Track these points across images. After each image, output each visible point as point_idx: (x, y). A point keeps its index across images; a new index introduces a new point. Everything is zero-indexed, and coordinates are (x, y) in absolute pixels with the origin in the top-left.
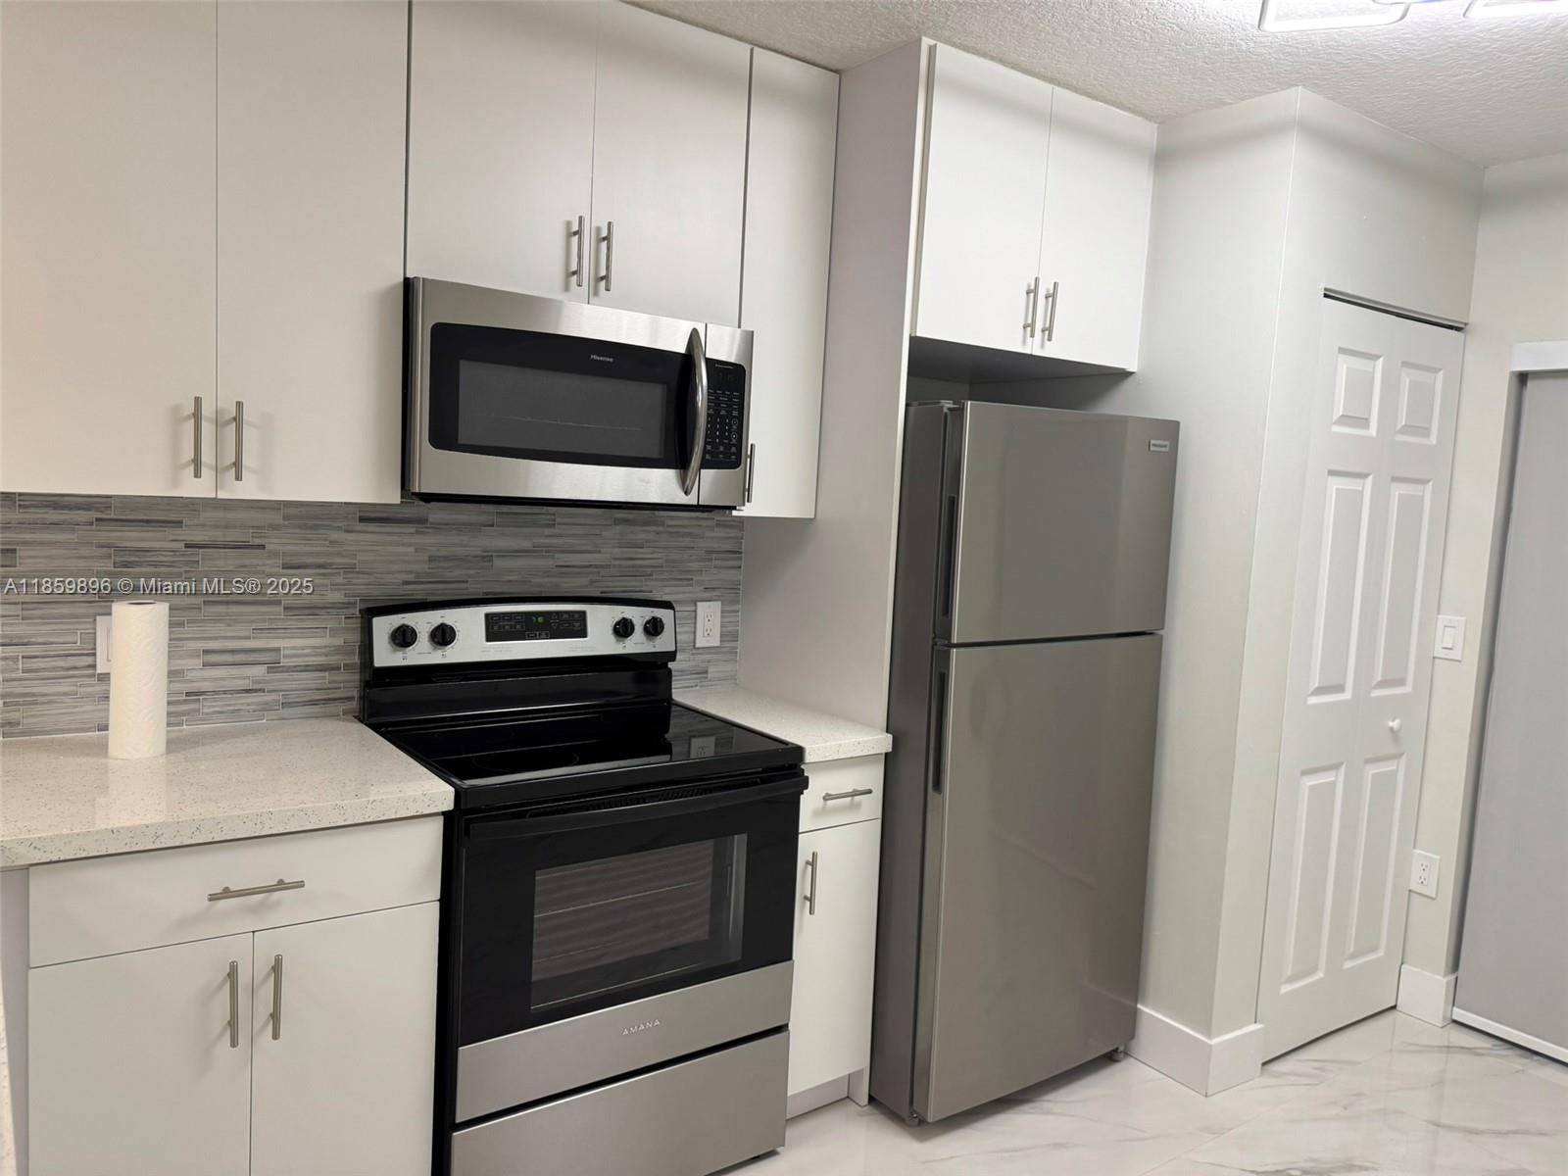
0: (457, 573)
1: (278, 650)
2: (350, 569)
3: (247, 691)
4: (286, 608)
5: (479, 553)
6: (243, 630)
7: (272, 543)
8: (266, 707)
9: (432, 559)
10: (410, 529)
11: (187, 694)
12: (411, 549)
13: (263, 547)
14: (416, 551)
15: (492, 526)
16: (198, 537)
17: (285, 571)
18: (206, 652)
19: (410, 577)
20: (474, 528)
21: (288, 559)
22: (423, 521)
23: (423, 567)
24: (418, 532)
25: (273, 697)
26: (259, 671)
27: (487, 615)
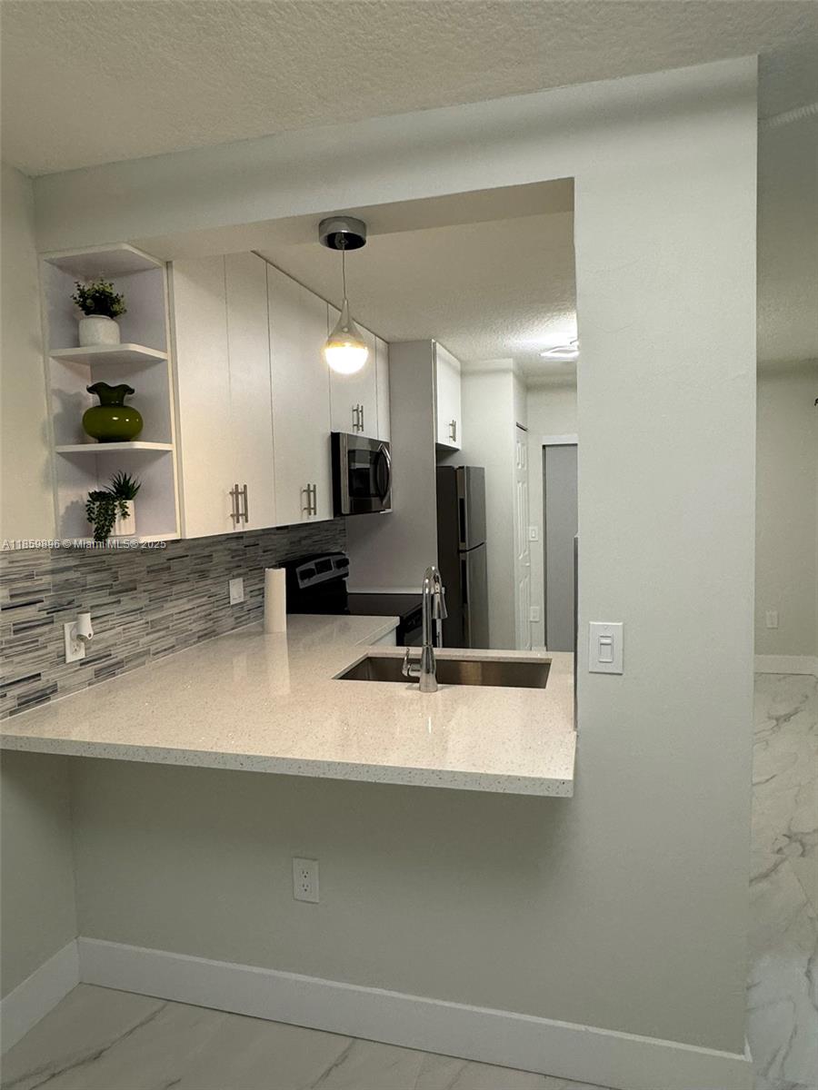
2: (276, 551)
12: (287, 540)
16: (247, 542)
19: (287, 552)
21: (264, 549)
27: (315, 564)
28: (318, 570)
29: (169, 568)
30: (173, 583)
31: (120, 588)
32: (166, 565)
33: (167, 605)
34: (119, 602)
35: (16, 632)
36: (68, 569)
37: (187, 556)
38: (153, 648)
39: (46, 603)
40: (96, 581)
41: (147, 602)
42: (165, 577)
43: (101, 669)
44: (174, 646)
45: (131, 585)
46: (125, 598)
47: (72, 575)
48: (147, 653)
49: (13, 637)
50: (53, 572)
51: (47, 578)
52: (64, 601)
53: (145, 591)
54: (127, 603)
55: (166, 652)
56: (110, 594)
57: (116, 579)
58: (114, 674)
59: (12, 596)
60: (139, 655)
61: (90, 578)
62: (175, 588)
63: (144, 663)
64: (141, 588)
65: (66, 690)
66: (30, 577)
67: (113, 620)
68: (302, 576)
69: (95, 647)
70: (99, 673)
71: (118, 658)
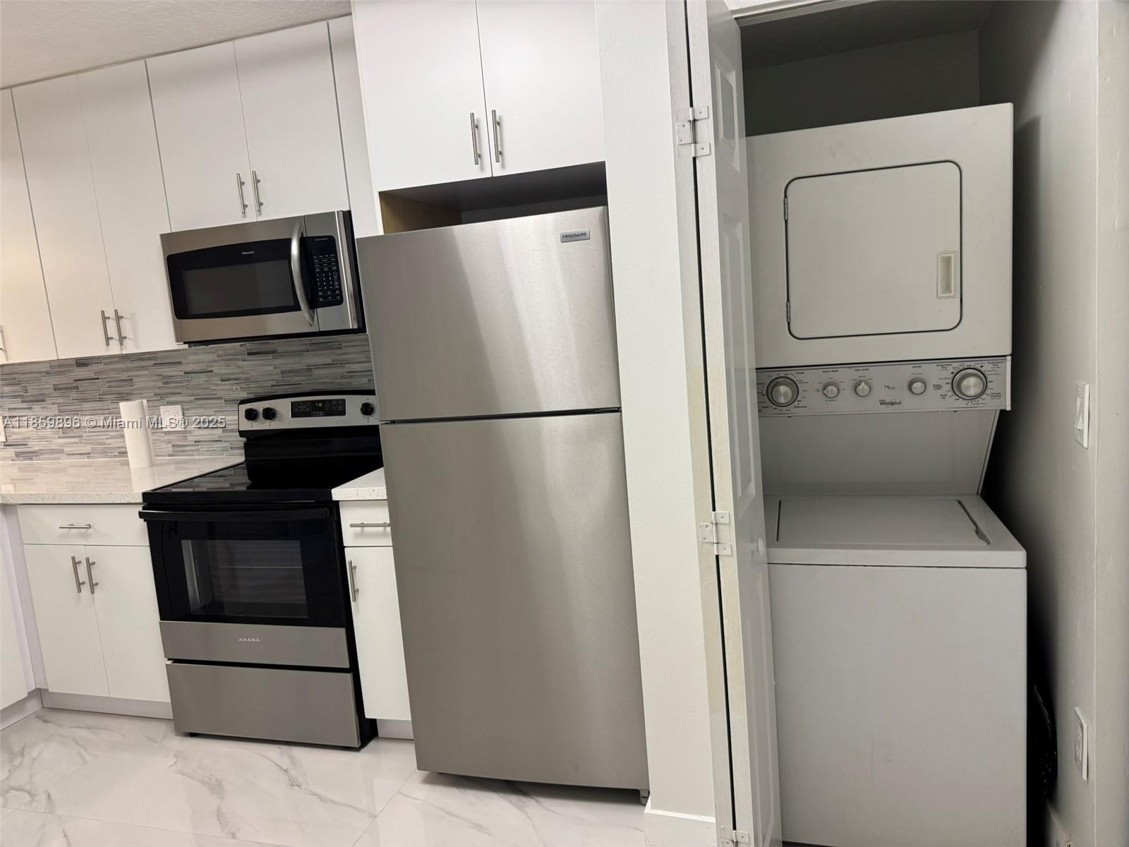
0: (296, 379)
2: (247, 380)
3: (216, 441)
5: (305, 367)
6: (211, 412)
7: (216, 369)
8: (225, 449)
9: (282, 372)
10: (270, 356)
11: (195, 442)
12: (272, 368)
13: (212, 371)
14: (275, 368)
15: (308, 351)
16: (188, 369)
17: (223, 383)
19: (274, 383)
20: (299, 353)
21: (223, 377)
22: (274, 352)
23: (279, 377)
24: (273, 358)
25: (225, 444)
26: (221, 431)
27: (292, 403)
28: (297, 412)
29: (78, 388)
30: (85, 400)
31: (31, 399)
32: (75, 385)
34: (30, 408)
37: (98, 379)
38: (67, 450)
40: (11, 392)
41: (57, 413)
42: (74, 394)
44: (89, 453)
45: (41, 398)
46: (37, 407)
48: (61, 451)
53: (53, 404)
55: (82, 456)
56: (23, 402)
57: (26, 391)
58: (30, 459)
60: (53, 451)
61: (7, 389)
62: (86, 406)
63: (57, 459)
64: (49, 401)
68: (251, 415)
69: (14, 437)
70: (18, 455)
71: (36, 448)
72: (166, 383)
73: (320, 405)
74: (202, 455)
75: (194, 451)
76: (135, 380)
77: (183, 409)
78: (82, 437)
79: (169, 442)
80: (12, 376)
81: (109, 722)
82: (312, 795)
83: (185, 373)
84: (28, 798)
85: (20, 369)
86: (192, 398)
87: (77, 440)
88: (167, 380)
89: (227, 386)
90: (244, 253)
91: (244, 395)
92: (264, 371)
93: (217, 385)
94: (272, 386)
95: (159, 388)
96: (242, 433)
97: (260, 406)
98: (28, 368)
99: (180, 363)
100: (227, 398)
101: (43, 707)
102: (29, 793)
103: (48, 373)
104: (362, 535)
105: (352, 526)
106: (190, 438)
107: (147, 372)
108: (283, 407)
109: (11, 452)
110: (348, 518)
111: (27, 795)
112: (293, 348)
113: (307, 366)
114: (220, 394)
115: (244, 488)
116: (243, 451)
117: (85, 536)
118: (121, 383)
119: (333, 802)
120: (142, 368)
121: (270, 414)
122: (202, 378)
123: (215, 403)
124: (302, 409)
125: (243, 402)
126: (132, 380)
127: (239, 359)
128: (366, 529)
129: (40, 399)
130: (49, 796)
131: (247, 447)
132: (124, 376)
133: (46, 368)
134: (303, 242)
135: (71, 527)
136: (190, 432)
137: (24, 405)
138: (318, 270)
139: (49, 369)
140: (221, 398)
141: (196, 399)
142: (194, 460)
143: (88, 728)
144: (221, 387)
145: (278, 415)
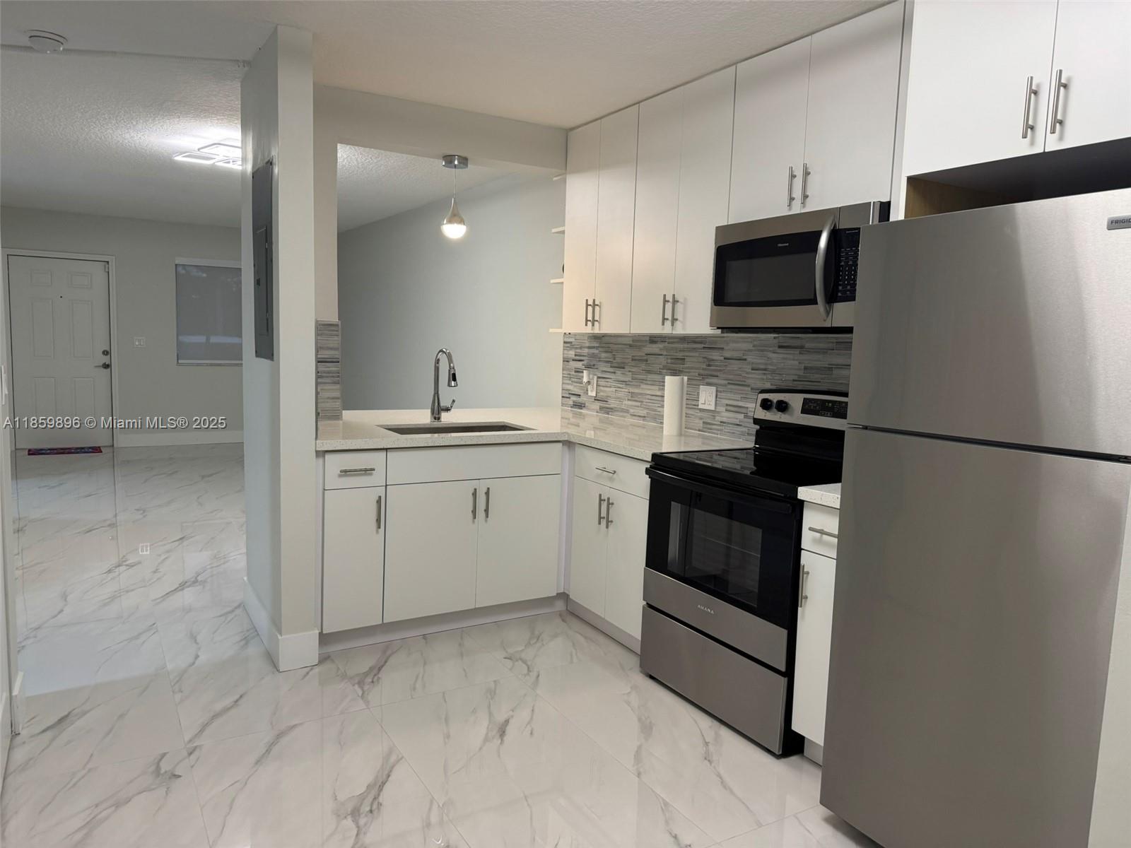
0: (817, 377)
1: (747, 408)
2: (773, 372)
3: (738, 425)
4: (752, 389)
5: (827, 366)
6: (738, 397)
7: (750, 358)
8: (743, 434)
9: (806, 368)
10: (797, 351)
11: (721, 422)
12: (796, 363)
13: (745, 360)
14: (800, 363)
16: (728, 354)
17: (753, 371)
18: (727, 405)
19: (796, 378)
20: (824, 351)
21: (754, 366)
22: (801, 346)
23: (801, 373)
24: (800, 353)
25: (744, 429)
26: (741, 416)
27: (804, 399)
28: (807, 409)
29: (647, 361)
30: (649, 372)
31: (617, 365)
32: (645, 358)
33: (643, 386)
34: (615, 373)
35: (576, 372)
36: (593, 347)
37: (661, 355)
38: (632, 411)
39: (585, 362)
40: (606, 358)
41: (630, 379)
42: (643, 366)
43: (604, 408)
44: (644, 417)
45: (622, 365)
46: (619, 372)
47: (596, 351)
48: (627, 411)
49: (574, 373)
50: (589, 348)
51: (586, 350)
52: (592, 364)
53: (630, 371)
54: (619, 375)
55: (639, 418)
56: (611, 367)
57: (615, 359)
58: (608, 414)
59: (576, 355)
60: (623, 411)
61: (603, 355)
62: (650, 377)
63: (624, 417)
64: (627, 368)
65: (588, 409)
66: (581, 348)
67: (611, 383)
68: (766, 405)
69: (602, 394)
70: (601, 408)
71: (612, 406)
72: (709, 365)
73: (830, 404)
74: (723, 435)
75: (718, 430)
76: (687, 359)
77: (717, 391)
78: (642, 402)
79: (701, 419)
80: (607, 345)
81: (601, 639)
82: (718, 776)
83: (725, 358)
84: (525, 671)
85: (613, 340)
86: (726, 382)
87: (639, 404)
88: (710, 363)
89: (757, 375)
90: (780, 245)
91: (768, 386)
92: (789, 364)
93: (747, 373)
94: (794, 380)
95: (703, 369)
96: (756, 421)
97: (775, 397)
98: (620, 340)
99: (722, 349)
100: (753, 386)
101: (567, 609)
102: (528, 668)
103: (630, 346)
104: (819, 542)
105: (811, 529)
106: (718, 418)
107: (697, 354)
108: (796, 401)
109: (597, 405)
110: (810, 519)
111: (526, 668)
112: (822, 345)
113: (829, 365)
114: (749, 382)
115: (747, 472)
116: (754, 438)
117: (611, 479)
118: (677, 361)
119: (732, 792)
120: (694, 349)
121: (783, 407)
122: (735, 366)
123: (741, 390)
124: (812, 407)
125: (763, 391)
126: (684, 359)
127: (770, 351)
128: (825, 537)
129: (621, 367)
130: (538, 676)
131: (759, 436)
132: (680, 355)
133: (629, 341)
134: (835, 235)
135: (604, 470)
136: (719, 412)
137: (612, 370)
138: (843, 263)
139: (631, 343)
140: (748, 386)
141: (729, 383)
142: (717, 438)
143: (586, 638)
144: (750, 376)
145: (790, 410)
